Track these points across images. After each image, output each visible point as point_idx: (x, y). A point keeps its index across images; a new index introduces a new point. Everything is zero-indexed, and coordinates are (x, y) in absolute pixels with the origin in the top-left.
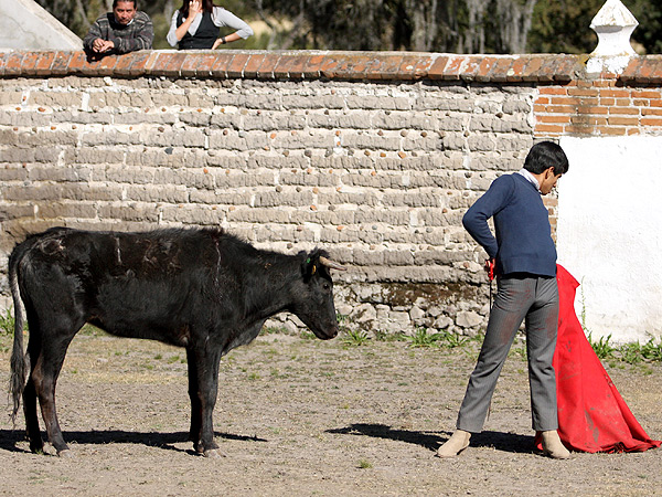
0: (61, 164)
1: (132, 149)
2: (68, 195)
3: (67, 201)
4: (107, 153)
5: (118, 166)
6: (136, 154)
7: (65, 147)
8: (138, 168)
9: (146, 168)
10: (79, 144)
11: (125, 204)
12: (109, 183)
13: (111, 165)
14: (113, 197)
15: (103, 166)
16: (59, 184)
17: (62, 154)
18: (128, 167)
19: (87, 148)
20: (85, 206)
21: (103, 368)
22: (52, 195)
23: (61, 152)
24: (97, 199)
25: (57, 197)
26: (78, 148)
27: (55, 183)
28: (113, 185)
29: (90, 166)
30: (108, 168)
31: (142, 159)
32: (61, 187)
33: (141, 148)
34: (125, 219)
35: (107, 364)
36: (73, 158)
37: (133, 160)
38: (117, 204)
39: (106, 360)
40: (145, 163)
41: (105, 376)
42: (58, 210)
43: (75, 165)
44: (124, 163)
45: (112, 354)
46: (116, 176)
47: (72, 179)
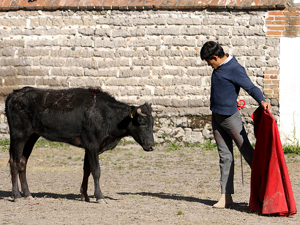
0: (16, 57)
1: (54, 48)
2: (20, 73)
3: (19, 77)
4: (41, 51)
5: (46, 57)
6: (55, 51)
7: (18, 48)
8: (57, 58)
9: (61, 58)
10: (25, 46)
11: (51, 78)
12: (42, 66)
13: (43, 57)
14: (44, 74)
15: (38, 57)
16: (15, 68)
17: (17, 52)
18: (51, 58)
19: (30, 48)
20: (29, 79)
21: (40, 164)
22: (12, 73)
23: (16, 50)
24: (35, 75)
25: (14, 75)
26: (25, 48)
27: (13, 67)
28: (44, 67)
29: (31, 58)
30: (41, 58)
31: (59, 54)
32: (16, 69)
33: (58, 48)
34: (51, 85)
35: (43, 162)
36: (22, 54)
37: (54, 54)
38: (46, 77)
39: (42, 160)
40: (60, 56)
41: (41, 168)
42: (15, 82)
43: (23, 57)
44: (50, 55)
45: (45, 157)
46: (45, 63)
47: (22, 64)
